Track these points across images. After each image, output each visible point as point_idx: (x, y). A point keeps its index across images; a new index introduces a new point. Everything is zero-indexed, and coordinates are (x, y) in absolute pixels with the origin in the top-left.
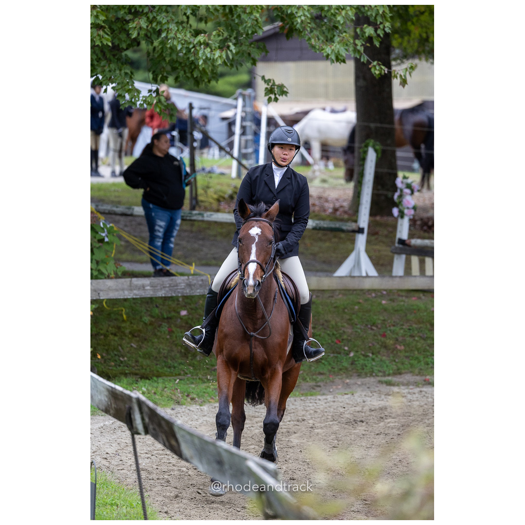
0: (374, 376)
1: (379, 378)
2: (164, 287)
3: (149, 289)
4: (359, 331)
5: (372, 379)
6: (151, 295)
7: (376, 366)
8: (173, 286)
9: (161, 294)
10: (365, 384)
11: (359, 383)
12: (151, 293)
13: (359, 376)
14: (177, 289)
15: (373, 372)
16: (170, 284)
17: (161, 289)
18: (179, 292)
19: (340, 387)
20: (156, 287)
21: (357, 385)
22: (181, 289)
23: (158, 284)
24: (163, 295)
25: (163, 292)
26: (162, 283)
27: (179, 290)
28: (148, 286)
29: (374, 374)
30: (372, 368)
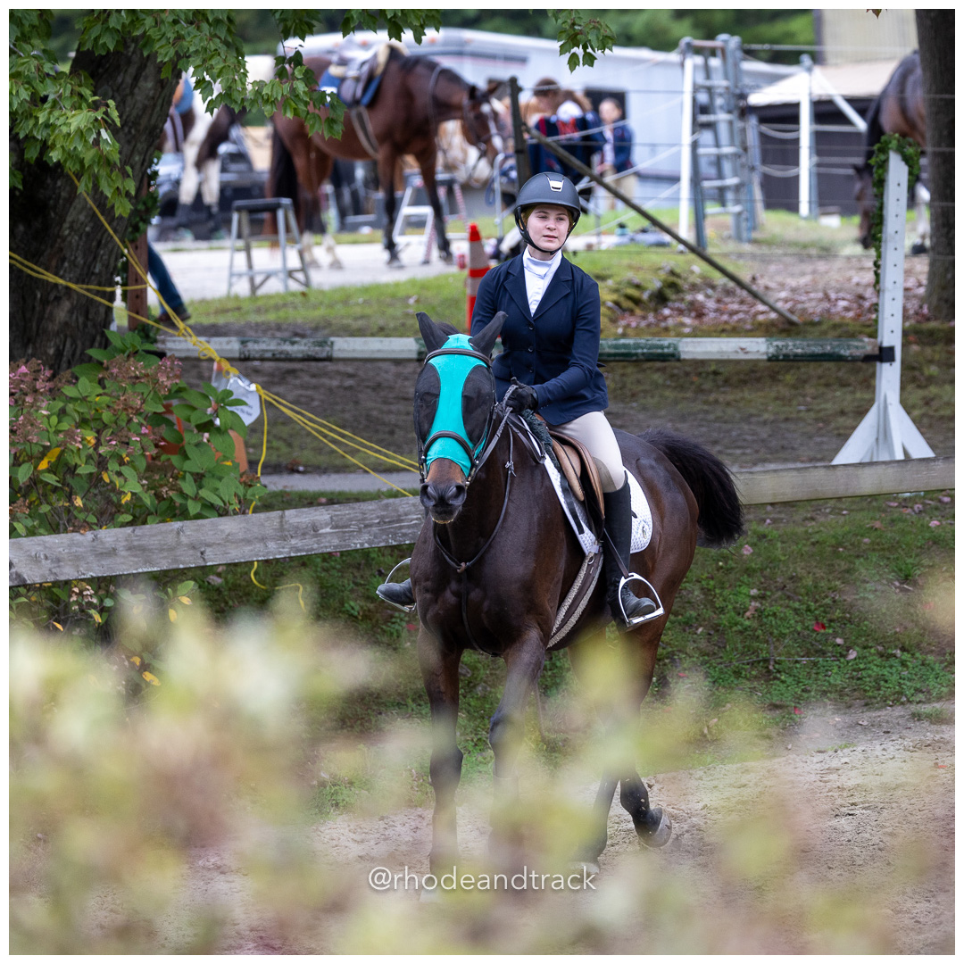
0: (903, 704)
1: (913, 708)
2: (366, 526)
3: (330, 533)
4: (871, 596)
5: (899, 711)
6: (335, 547)
7: (910, 680)
8: (390, 522)
9: (360, 542)
10: (880, 726)
11: (865, 723)
12: (336, 542)
13: (866, 705)
14: (401, 527)
15: (901, 693)
16: (382, 517)
17: (360, 531)
18: (404, 535)
19: (817, 735)
20: (348, 526)
21: (859, 728)
22: (409, 527)
23: (351, 520)
24: (366, 545)
25: (366, 537)
26: (360, 516)
27: (403, 531)
28: (326, 525)
29: (904, 699)
30: (900, 684)
